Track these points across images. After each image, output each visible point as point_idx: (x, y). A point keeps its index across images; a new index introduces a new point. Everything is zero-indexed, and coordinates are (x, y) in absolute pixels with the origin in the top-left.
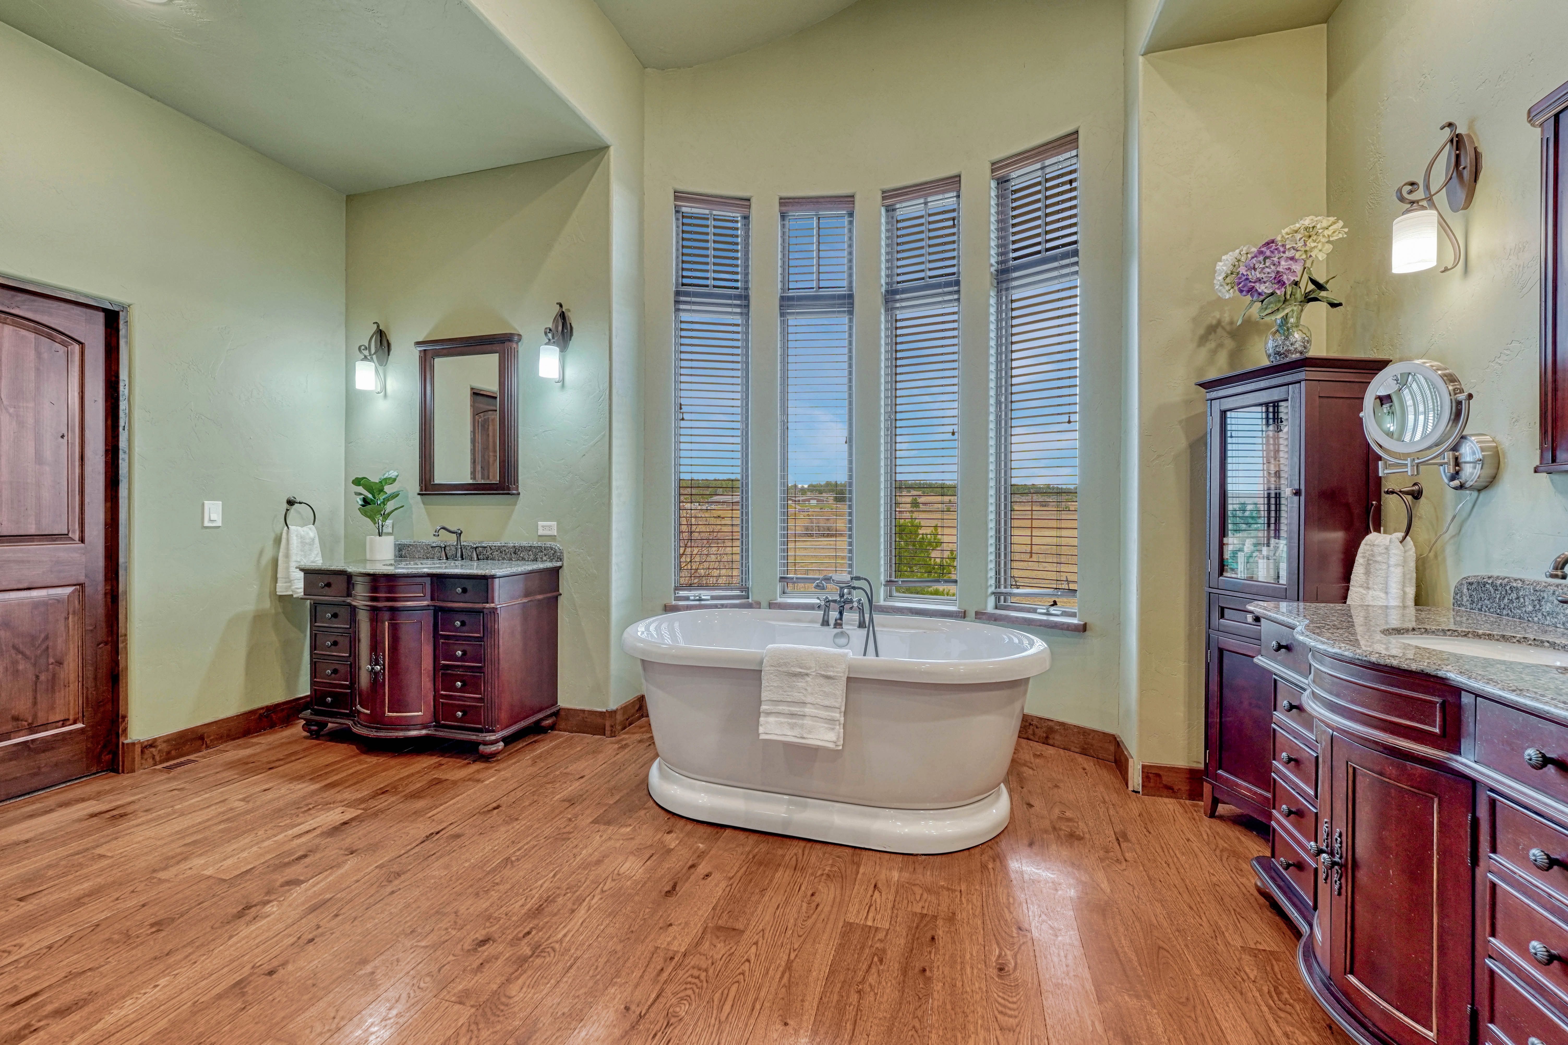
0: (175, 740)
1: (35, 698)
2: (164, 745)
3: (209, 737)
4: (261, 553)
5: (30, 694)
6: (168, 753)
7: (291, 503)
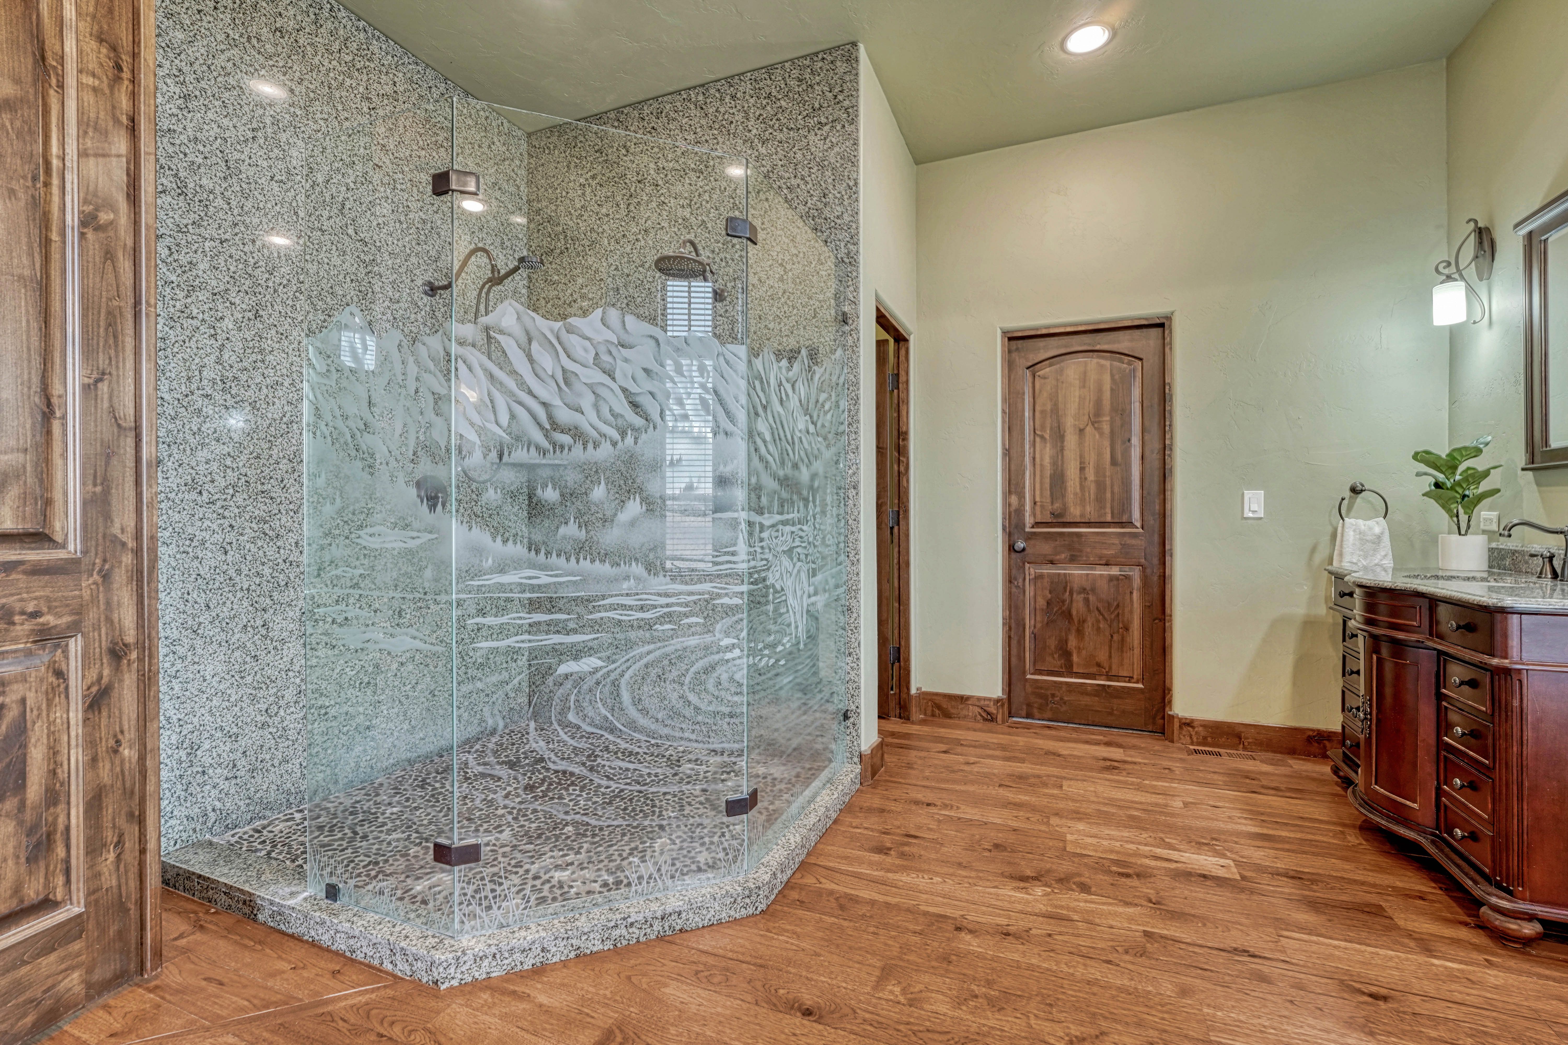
0: (1211, 727)
1: (1110, 653)
2: (1201, 729)
3: (1247, 738)
4: (1314, 550)
5: (1107, 648)
6: (1205, 738)
7: (1355, 491)
